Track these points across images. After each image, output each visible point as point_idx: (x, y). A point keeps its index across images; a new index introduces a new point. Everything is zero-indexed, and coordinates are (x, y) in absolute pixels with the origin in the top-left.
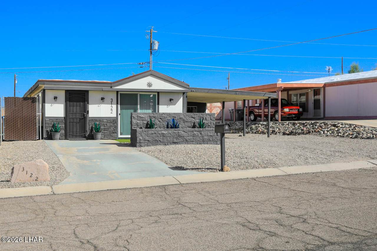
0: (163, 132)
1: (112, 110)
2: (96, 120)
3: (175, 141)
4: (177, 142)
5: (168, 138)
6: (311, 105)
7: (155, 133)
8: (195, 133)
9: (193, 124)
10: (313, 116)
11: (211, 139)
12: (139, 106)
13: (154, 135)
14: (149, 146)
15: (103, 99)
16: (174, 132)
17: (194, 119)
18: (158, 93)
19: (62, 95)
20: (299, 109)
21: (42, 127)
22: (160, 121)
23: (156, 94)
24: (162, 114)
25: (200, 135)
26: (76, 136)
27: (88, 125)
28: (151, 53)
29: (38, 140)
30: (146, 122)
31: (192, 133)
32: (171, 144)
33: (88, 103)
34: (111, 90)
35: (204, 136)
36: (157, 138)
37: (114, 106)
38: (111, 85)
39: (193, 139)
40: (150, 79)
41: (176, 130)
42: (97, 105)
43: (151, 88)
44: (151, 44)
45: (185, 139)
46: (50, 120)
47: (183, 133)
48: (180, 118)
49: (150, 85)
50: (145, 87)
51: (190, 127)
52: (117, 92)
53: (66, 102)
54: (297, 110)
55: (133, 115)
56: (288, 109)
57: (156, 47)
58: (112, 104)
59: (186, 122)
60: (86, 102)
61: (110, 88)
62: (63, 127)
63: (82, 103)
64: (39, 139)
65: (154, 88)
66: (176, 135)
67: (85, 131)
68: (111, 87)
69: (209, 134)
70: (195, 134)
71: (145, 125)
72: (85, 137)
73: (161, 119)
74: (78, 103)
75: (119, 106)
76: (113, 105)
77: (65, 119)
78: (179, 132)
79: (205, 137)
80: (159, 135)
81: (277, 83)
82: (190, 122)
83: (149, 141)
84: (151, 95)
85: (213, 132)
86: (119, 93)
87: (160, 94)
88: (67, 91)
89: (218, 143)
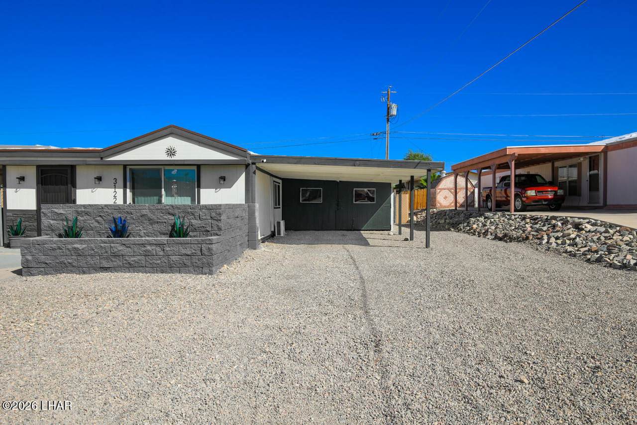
0: (76, 246)
1: (115, 197)
3: (105, 264)
4: (109, 266)
5: (89, 258)
6: (585, 185)
7: (60, 249)
8: (149, 248)
9: (170, 228)
10: (589, 203)
11: (188, 263)
12: (163, 190)
13: (58, 251)
16: (101, 246)
18: (198, 166)
19: (31, 174)
20: (556, 192)
22: (99, 222)
23: (195, 168)
25: (161, 253)
28: (388, 121)
31: (143, 249)
32: (95, 270)
33: (74, 185)
34: (101, 163)
35: (170, 254)
36: (63, 259)
37: (120, 192)
38: (100, 154)
39: (146, 261)
42: (90, 190)
43: (174, 158)
44: (388, 109)
45: (126, 260)
46: (14, 215)
47: (121, 248)
48: (142, 216)
49: (171, 152)
52: (125, 167)
53: (37, 185)
54: (554, 193)
56: (534, 191)
57: (394, 112)
58: (115, 188)
59: (157, 224)
60: (70, 185)
61: (100, 159)
62: (34, 226)
63: (63, 187)
65: (179, 157)
66: (106, 252)
68: (102, 158)
69: (184, 251)
70: (149, 251)
74: (57, 187)
75: (128, 190)
76: (117, 190)
77: (36, 212)
78: (112, 245)
79: (173, 258)
80: (68, 252)
81: (508, 147)
82: (165, 222)
83: (46, 263)
84: (174, 170)
85: (191, 248)
86: (128, 168)
87: (202, 169)
88: (38, 167)
89: (206, 270)
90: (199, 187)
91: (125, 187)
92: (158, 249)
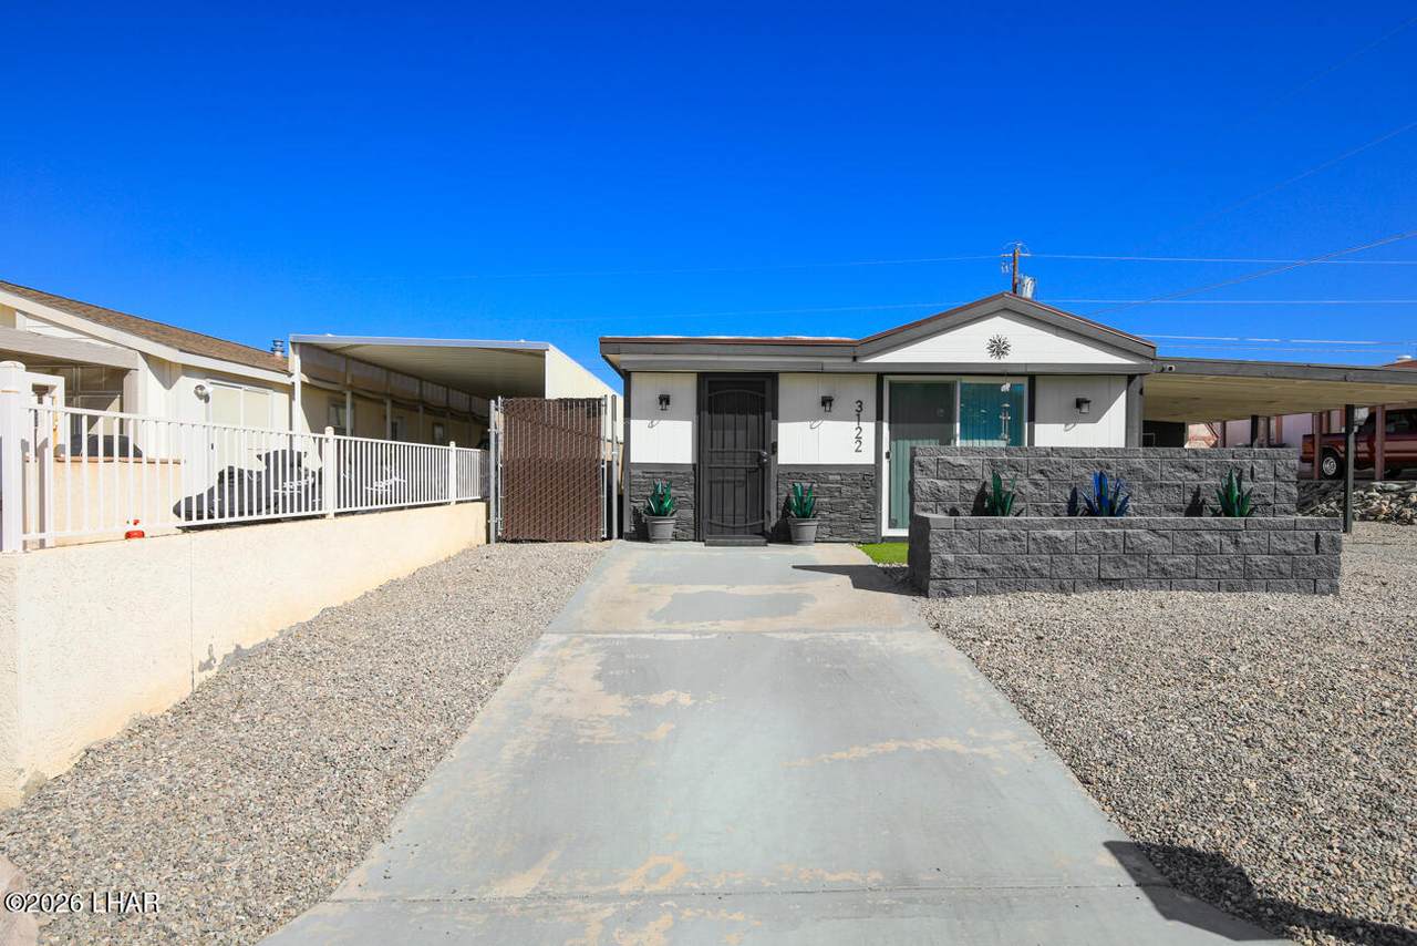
0: (1051, 532)
1: (858, 438)
2: (802, 477)
3: (1110, 572)
4: (1118, 576)
5: (1077, 559)
7: (1015, 538)
8: (1208, 538)
9: (1189, 497)
11: (1286, 568)
13: (1011, 543)
14: (984, 593)
15: (827, 402)
16: (1105, 534)
17: (1195, 476)
18: (1032, 378)
19: (685, 391)
21: (620, 498)
22: (1037, 484)
23: (1025, 381)
24: (1048, 455)
25: (1231, 549)
26: (734, 530)
27: (773, 492)
29: (604, 539)
30: (973, 487)
31: (1194, 540)
32: (1087, 584)
33: (775, 417)
34: (853, 367)
35: (1250, 551)
36: (1022, 561)
37: (869, 428)
38: (855, 350)
39: (1198, 565)
40: (999, 326)
41: (1113, 526)
42: (808, 423)
43: (1004, 360)
44: (1015, 286)
45: (1157, 563)
46: (647, 475)
47: (1147, 538)
48: (1132, 471)
49: (998, 347)
50: (983, 356)
51: (1174, 510)
52: (880, 376)
53: (699, 413)
55: (916, 458)
57: (1028, 292)
58: (859, 421)
59: (1158, 490)
60: (768, 414)
61: (850, 360)
62: (687, 497)
64: (610, 537)
66: (1116, 547)
67: (763, 513)
68: (855, 358)
69: (1279, 546)
70: (1207, 544)
71: (972, 498)
72: (763, 534)
73: (1042, 472)
74: (741, 418)
75: (886, 426)
76: (862, 424)
77: (694, 469)
78: (1129, 531)
79: (1257, 558)
80: (1032, 546)
82: (1178, 486)
83: (984, 570)
84: (1004, 385)
85: (1295, 538)
86: (887, 380)
87: (1039, 382)
88: (702, 376)
89: (1323, 584)
90: (1032, 419)
91: (879, 418)
92: (1225, 540)
